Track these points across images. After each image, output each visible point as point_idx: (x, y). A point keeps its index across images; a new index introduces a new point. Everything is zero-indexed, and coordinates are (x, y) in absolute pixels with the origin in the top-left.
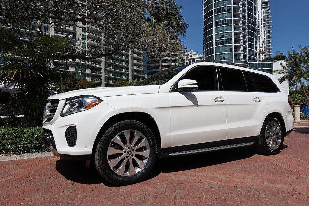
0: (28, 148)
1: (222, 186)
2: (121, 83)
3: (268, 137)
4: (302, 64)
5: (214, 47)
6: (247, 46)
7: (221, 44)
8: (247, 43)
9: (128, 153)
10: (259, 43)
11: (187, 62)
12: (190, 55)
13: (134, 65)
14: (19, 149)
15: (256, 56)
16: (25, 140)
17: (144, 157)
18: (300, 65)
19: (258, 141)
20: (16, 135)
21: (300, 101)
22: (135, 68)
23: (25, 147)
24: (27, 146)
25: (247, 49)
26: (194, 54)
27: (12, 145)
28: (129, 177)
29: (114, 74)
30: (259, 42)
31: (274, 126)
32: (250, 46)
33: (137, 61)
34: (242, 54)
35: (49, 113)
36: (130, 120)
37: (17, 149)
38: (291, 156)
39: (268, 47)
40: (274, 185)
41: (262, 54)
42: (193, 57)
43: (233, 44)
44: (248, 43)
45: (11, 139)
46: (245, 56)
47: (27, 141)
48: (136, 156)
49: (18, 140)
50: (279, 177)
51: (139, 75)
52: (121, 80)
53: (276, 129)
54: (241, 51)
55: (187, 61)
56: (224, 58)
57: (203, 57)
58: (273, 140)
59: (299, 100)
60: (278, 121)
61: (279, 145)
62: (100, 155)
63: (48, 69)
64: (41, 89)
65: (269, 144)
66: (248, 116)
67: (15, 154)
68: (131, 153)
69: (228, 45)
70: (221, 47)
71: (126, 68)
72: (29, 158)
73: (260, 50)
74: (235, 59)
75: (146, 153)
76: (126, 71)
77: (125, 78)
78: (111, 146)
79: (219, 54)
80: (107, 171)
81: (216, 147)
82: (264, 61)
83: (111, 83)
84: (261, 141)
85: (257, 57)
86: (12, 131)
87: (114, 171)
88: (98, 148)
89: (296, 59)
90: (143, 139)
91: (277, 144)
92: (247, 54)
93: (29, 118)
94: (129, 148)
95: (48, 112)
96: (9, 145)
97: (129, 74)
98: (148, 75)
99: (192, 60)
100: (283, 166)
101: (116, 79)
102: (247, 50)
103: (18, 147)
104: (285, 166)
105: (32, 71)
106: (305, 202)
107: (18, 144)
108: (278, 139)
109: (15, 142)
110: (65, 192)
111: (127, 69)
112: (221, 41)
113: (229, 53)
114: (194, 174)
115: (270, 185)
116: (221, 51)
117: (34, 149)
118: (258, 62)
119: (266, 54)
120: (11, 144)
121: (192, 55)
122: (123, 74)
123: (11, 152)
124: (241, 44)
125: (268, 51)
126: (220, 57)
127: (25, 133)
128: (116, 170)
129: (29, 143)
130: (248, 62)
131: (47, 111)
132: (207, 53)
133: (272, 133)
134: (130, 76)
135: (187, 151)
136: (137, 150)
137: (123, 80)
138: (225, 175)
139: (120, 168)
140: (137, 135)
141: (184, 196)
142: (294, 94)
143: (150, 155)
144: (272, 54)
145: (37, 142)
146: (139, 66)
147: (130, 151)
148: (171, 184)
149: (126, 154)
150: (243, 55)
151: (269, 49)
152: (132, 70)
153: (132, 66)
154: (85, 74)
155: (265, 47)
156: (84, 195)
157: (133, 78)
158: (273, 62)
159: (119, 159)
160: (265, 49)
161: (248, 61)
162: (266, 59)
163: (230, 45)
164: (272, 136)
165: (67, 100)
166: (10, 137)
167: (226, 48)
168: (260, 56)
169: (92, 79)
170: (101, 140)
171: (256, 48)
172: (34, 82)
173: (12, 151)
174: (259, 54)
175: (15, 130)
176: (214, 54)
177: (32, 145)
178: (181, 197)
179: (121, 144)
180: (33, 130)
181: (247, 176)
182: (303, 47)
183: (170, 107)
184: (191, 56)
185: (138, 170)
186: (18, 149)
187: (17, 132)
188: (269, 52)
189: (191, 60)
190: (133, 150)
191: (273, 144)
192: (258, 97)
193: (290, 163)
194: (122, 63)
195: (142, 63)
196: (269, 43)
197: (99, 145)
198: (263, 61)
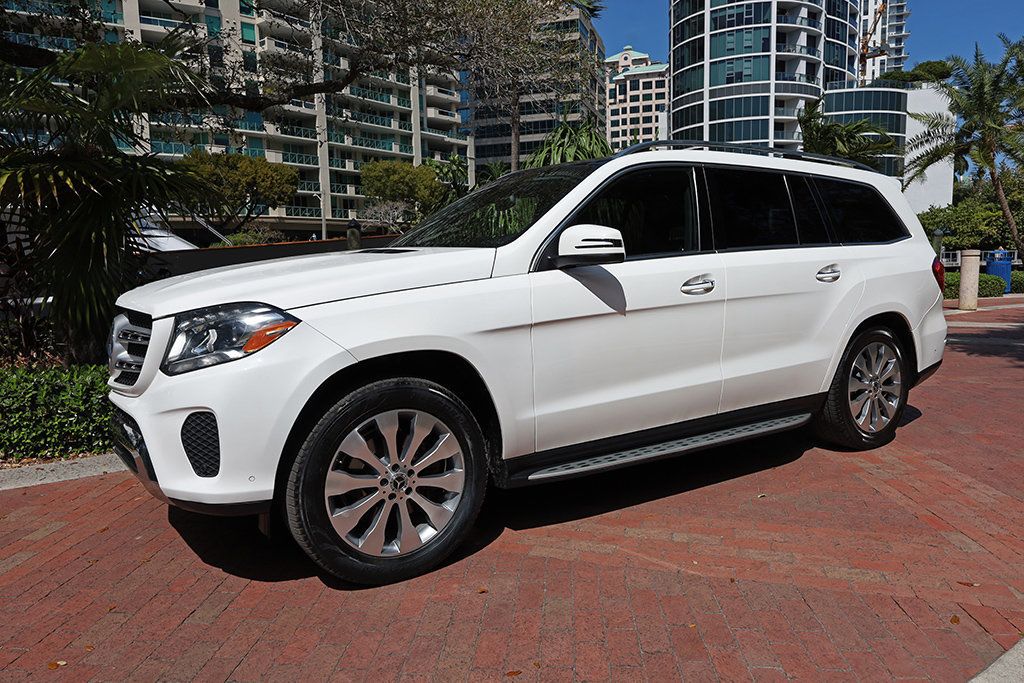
0: (77, 436)
1: (692, 579)
2: (387, 170)
3: (855, 396)
4: (1004, 103)
5: (707, 34)
6: (823, 31)
7: (731, 24)
8: (822, 20)
9: (395, 484)
10: (864, 18)
11: (611, 90)
12: (622, 63)
13: (429, 106)
14: (49, 443)
15: (851, 69)
16: (64, 414)
17: (447, 492)
18: (998, 106)
19: (823, 407)
20: (34, 397)
21: (986, 225)
22: (432, 113)
23: (68, 434)
24: (73, 431)
25: (822, 41)
26: (635, 62)
27: (24, 429)
28: (401, 559)
29: (358, 137)
30: (866, 13)
31: (879, 356)
32: (832, 29)
33: (440, 91)
34: (804, 58)
35: (124, 355)
36: (395, 380)
37: (42, 442)
38: (926, 451)
39: (894, 34)
40: (857, 574)
41: (874, 57)
42: (634, 70)
43: (774, 24)
44: (827, 19)
45: (18, 410)
46: (812, 67)
47: (73, 416)
48: (422, 491)
49: (40, 413)
50: (874, 542)
51: (447, 139)
52: (386, 157)
53: (888, 365)
54: (798, 48)
55: (613, 86)
56: (739, 77)
57: (668, 70)
58: (873, 402)
59: (984, 220)
60: (894, 340)
61: (891, 415)
62: (303, 501)
63: (118, 160)
64: (99, 235)
65: (858, 417)
66: (795, 332)
67: (37, 457)
68: (402, 485)
69: (755, 28)
70: (731, 33)
71: (400, 114)
72: (83, 476)
73: (867, 43)
74: (776, 79)
75: (455, 480)
76: (400, 128)
77: (398, 152)
78: (336, 467)
79: (724, 61)
80: (327, 546)
81: (685, 441)
82: (876, 87)
83: (352, 170)
84: (835, 409)
85: (853, 71)
86: (18, 383)
87: (351, 545)
88: (293, 476)
89: (982, 86)
90: (441, 436)
91: (883, 413)
92: (822, 59)
93: (71, 331)
94: (395, 468)
95: (120, 351)
96: (13, 429)
97: (410, 137)
98: (476, 138)
99: (628, 82)
100: (894, 495)
101: (366, 157)
102: (821, 47)
103: (43, 435)
104: (900, 495)
105: (61, 173)
106: (941, 639)
107: (43, 426)
108: (889, 396)
109: (30, 420)
110: (198, 614)
111: (405, 117)
112: (729, 12)
113: (759, 56)
114: (610, 531)
115: (841, 572)
116: (731, 51)
117: (97, 439)
118: (855, 89)
119: (885, 57)
120: (19, 427)
121: (629, 62)
122: (391, 135)
123: (22, 452)
124: (801, 24)
125: (893, 45)
126: (725, 71)
127: (63, 388)
128: (355, 540)
129: (78, 422)
130: (822, 90)
131: (117, 345)
132: (683, 58)
133: (871, 381)
134: (416, 143)
135: (587, 461)
136: (423, 474)
137: (393, 157)
138: (708, 535)
139: (370, 532)
140: (423, 425)
141: (571, 622)
142: (969, 201)
143: (465, 487)
144: (905, 58)
145: (106, 417)
146: (443, 108)
147: (400, 478)
148: (534, 575)
149: (388, 488)
150: (807, 63)
151: (898, 40)
152: (422, 123)
153: (421, 108)
154: (261, 139)
155: (884, 31)
156: (257, 627)
157: (426, 149)
158: (907, 88)
159: (365, 504)
160: (883, 40)
161: (821, 86)
162: (886, 79)
163: (764, 27)
164: (870, 391)
165: (179, 317)
166: (14, 403)
167: (748, 40)
168: (864, 66)
169: (284, 155)
170: (301, 451)
171: (853, 37)
172: (71, 213)
173: (27, 450)
174: (863, 60)
175: (26, 381)
176: (707, 61)
177: (91, 428)
178: (563, 627)
179: (370, 459)
180: (88, 379)
181: (777, 536)
182: (1014, 41)
183: (531, 326)
184: (626, 68)
185: (427, 534)
186: (46, 442)
187: (36, 387)
188: (898, 51)
189: (625, 81)
190: (411, 473)
191: (872, 414)
192: (833, 266)
193: (918, 484)
194: (385, 97)
195: (456, 97)
196: (899, 18)
197: (295, 467)
198: (875, 83)
